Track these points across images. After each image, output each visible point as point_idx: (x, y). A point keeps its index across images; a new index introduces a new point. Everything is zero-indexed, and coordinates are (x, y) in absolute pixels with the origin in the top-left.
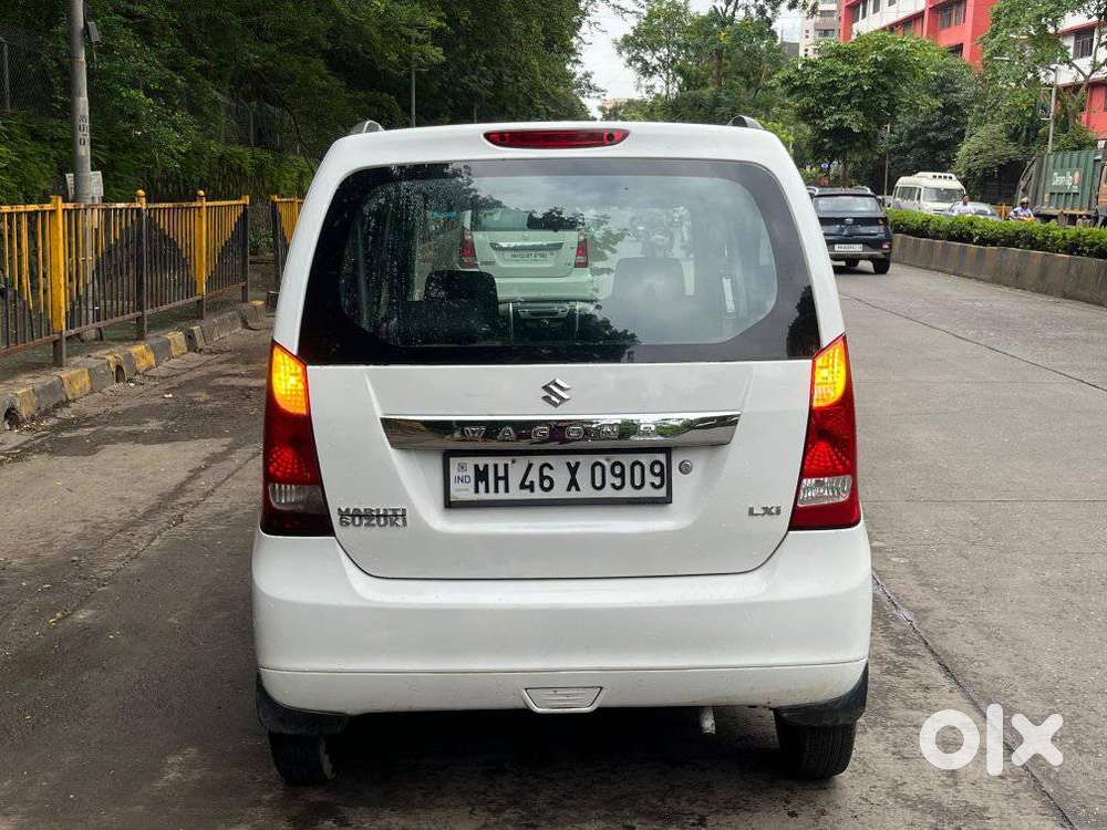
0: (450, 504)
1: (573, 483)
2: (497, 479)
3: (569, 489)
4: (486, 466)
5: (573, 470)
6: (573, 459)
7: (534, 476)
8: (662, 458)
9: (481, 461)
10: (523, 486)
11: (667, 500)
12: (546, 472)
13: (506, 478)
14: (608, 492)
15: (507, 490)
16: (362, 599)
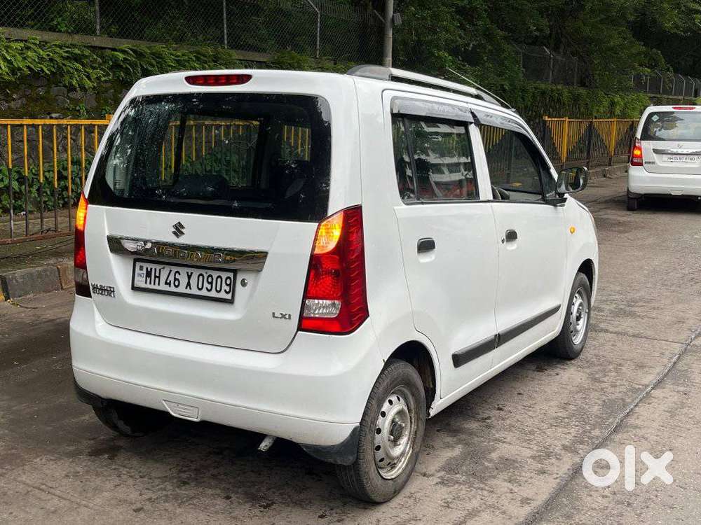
0: (134, 288)
1: (189, 284)
2: (155, 277)
3: (186, 288)
4: (151, 269)
5: (189, 277)
6: (190, 270)
7: (171, 278)
8: (231, 275)
9: (149, 266)
10: (166, 283)
11: (231, 302)
12: (177, 276)
13: (159, 277)
14: (204, 293)
15: (159, 284)
16: (98, 336)
